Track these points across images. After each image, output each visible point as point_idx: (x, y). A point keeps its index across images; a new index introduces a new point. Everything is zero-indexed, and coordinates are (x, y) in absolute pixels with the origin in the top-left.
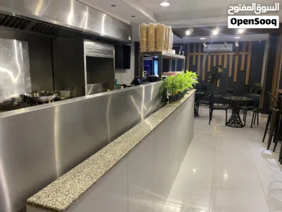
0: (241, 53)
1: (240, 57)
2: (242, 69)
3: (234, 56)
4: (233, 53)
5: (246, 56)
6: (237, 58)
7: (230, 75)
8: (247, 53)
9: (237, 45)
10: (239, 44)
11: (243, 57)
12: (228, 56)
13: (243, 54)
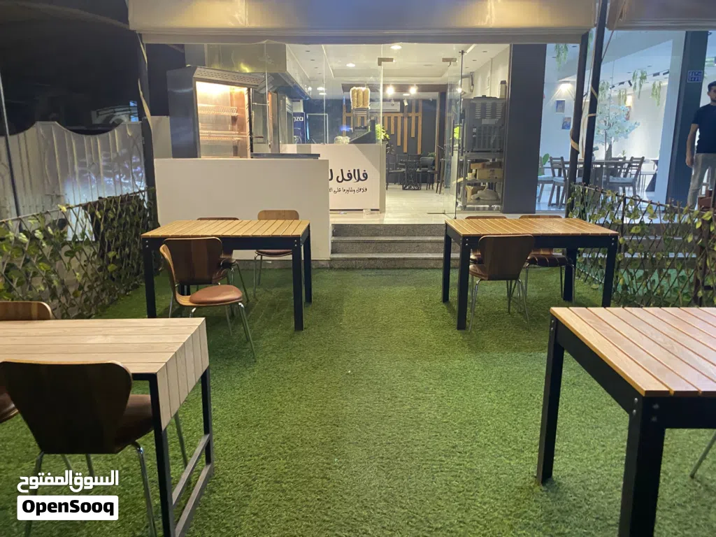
0: (410, 115)
1: (409, 118)
2: (413, 135)
3: (403, 118)
4: (401, 115)
5: (417, 117)
6: (406, 121)
7: (399, 144)
8: (417, 114)
9: (406, 104)
10: (408, 102)
11: (413, 119)
12: (396, 118)
13: (413, 115)
